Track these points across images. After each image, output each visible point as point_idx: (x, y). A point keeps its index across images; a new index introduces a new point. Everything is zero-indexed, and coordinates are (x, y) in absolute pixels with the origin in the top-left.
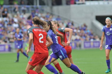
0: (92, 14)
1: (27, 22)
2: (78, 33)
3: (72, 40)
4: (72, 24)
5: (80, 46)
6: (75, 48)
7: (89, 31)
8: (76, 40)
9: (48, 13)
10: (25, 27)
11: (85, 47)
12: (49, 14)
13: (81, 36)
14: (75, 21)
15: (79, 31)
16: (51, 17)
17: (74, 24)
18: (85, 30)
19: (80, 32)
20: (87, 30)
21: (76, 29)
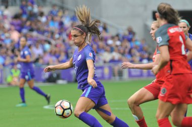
0: (145, 7)
1: (12, 24)
2: (117, 46)
3: (105, 62)
4: (105, 29)
5: (120, 74)
6: (110, 78)
7: (138, 43)
8: (113, 61)
9: (54, 6)
10: (7, 35)
11: (130, 75)
12: (57, 9)
13: (123, 54)
14: (109, 22)
15: (118, 43)
16: (60, 14)
17: (109, 28)
18: (130, 40)
19: (121, 45)
20: (136, 41)
21: (113, 38)
